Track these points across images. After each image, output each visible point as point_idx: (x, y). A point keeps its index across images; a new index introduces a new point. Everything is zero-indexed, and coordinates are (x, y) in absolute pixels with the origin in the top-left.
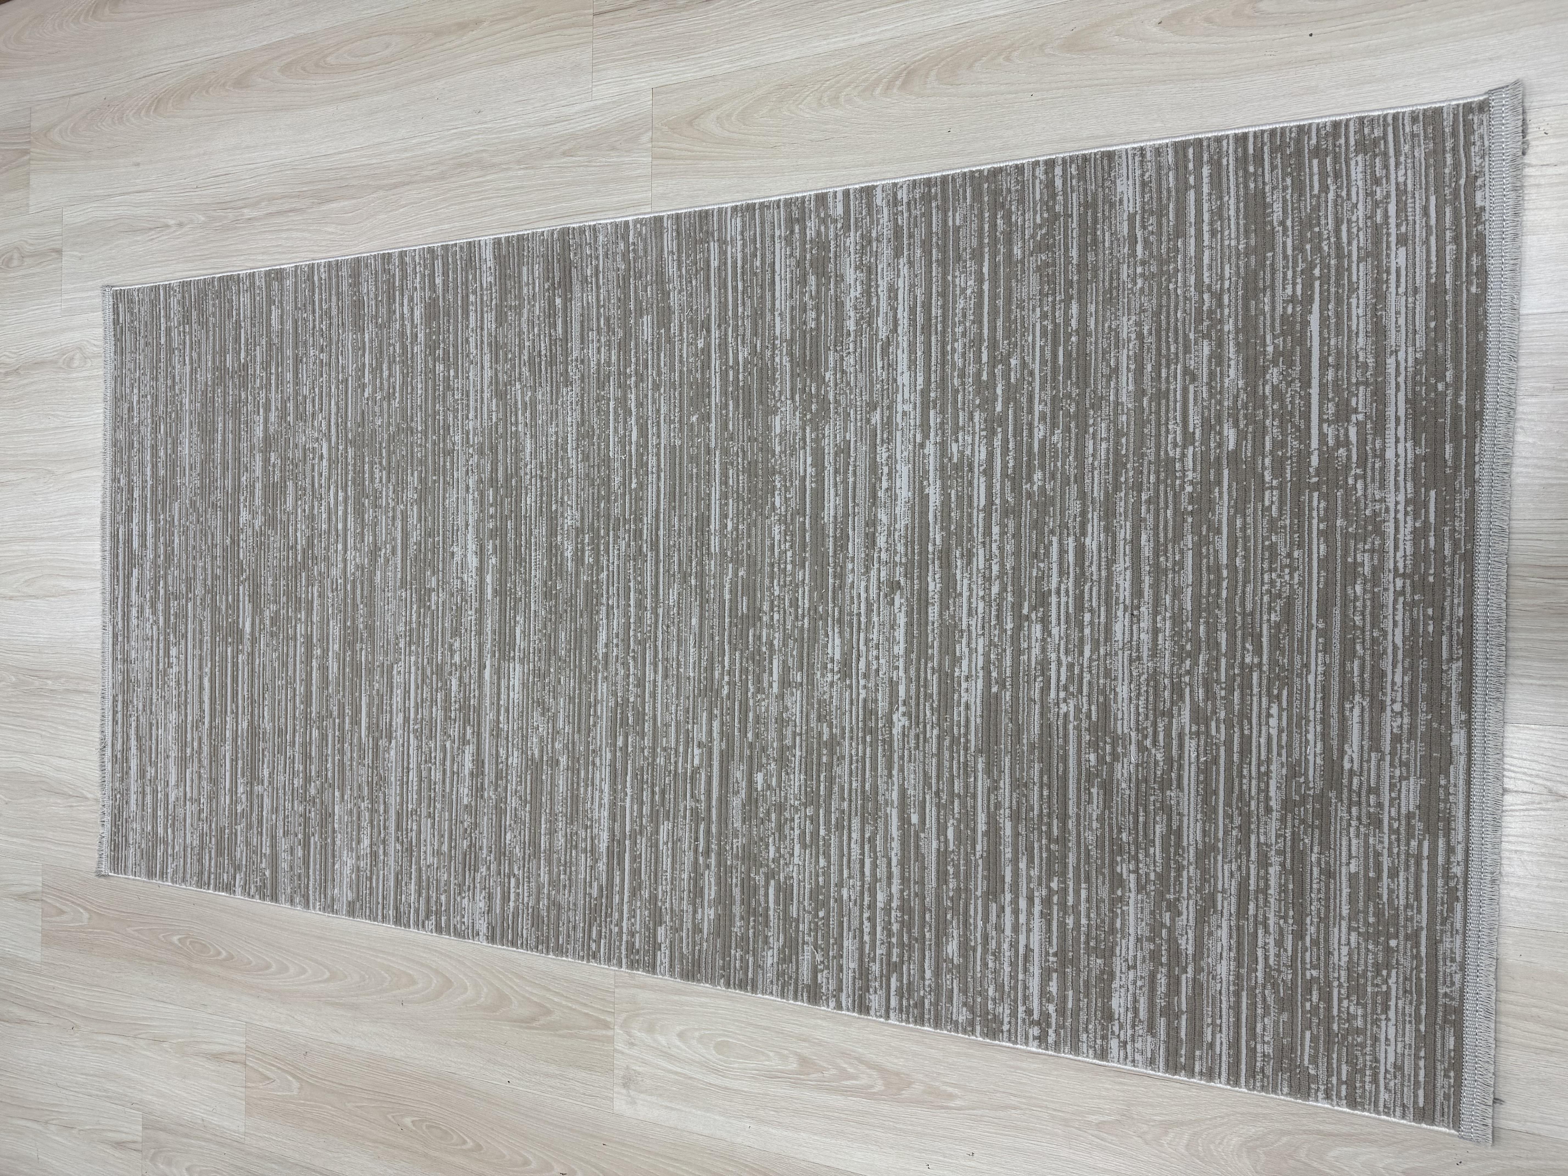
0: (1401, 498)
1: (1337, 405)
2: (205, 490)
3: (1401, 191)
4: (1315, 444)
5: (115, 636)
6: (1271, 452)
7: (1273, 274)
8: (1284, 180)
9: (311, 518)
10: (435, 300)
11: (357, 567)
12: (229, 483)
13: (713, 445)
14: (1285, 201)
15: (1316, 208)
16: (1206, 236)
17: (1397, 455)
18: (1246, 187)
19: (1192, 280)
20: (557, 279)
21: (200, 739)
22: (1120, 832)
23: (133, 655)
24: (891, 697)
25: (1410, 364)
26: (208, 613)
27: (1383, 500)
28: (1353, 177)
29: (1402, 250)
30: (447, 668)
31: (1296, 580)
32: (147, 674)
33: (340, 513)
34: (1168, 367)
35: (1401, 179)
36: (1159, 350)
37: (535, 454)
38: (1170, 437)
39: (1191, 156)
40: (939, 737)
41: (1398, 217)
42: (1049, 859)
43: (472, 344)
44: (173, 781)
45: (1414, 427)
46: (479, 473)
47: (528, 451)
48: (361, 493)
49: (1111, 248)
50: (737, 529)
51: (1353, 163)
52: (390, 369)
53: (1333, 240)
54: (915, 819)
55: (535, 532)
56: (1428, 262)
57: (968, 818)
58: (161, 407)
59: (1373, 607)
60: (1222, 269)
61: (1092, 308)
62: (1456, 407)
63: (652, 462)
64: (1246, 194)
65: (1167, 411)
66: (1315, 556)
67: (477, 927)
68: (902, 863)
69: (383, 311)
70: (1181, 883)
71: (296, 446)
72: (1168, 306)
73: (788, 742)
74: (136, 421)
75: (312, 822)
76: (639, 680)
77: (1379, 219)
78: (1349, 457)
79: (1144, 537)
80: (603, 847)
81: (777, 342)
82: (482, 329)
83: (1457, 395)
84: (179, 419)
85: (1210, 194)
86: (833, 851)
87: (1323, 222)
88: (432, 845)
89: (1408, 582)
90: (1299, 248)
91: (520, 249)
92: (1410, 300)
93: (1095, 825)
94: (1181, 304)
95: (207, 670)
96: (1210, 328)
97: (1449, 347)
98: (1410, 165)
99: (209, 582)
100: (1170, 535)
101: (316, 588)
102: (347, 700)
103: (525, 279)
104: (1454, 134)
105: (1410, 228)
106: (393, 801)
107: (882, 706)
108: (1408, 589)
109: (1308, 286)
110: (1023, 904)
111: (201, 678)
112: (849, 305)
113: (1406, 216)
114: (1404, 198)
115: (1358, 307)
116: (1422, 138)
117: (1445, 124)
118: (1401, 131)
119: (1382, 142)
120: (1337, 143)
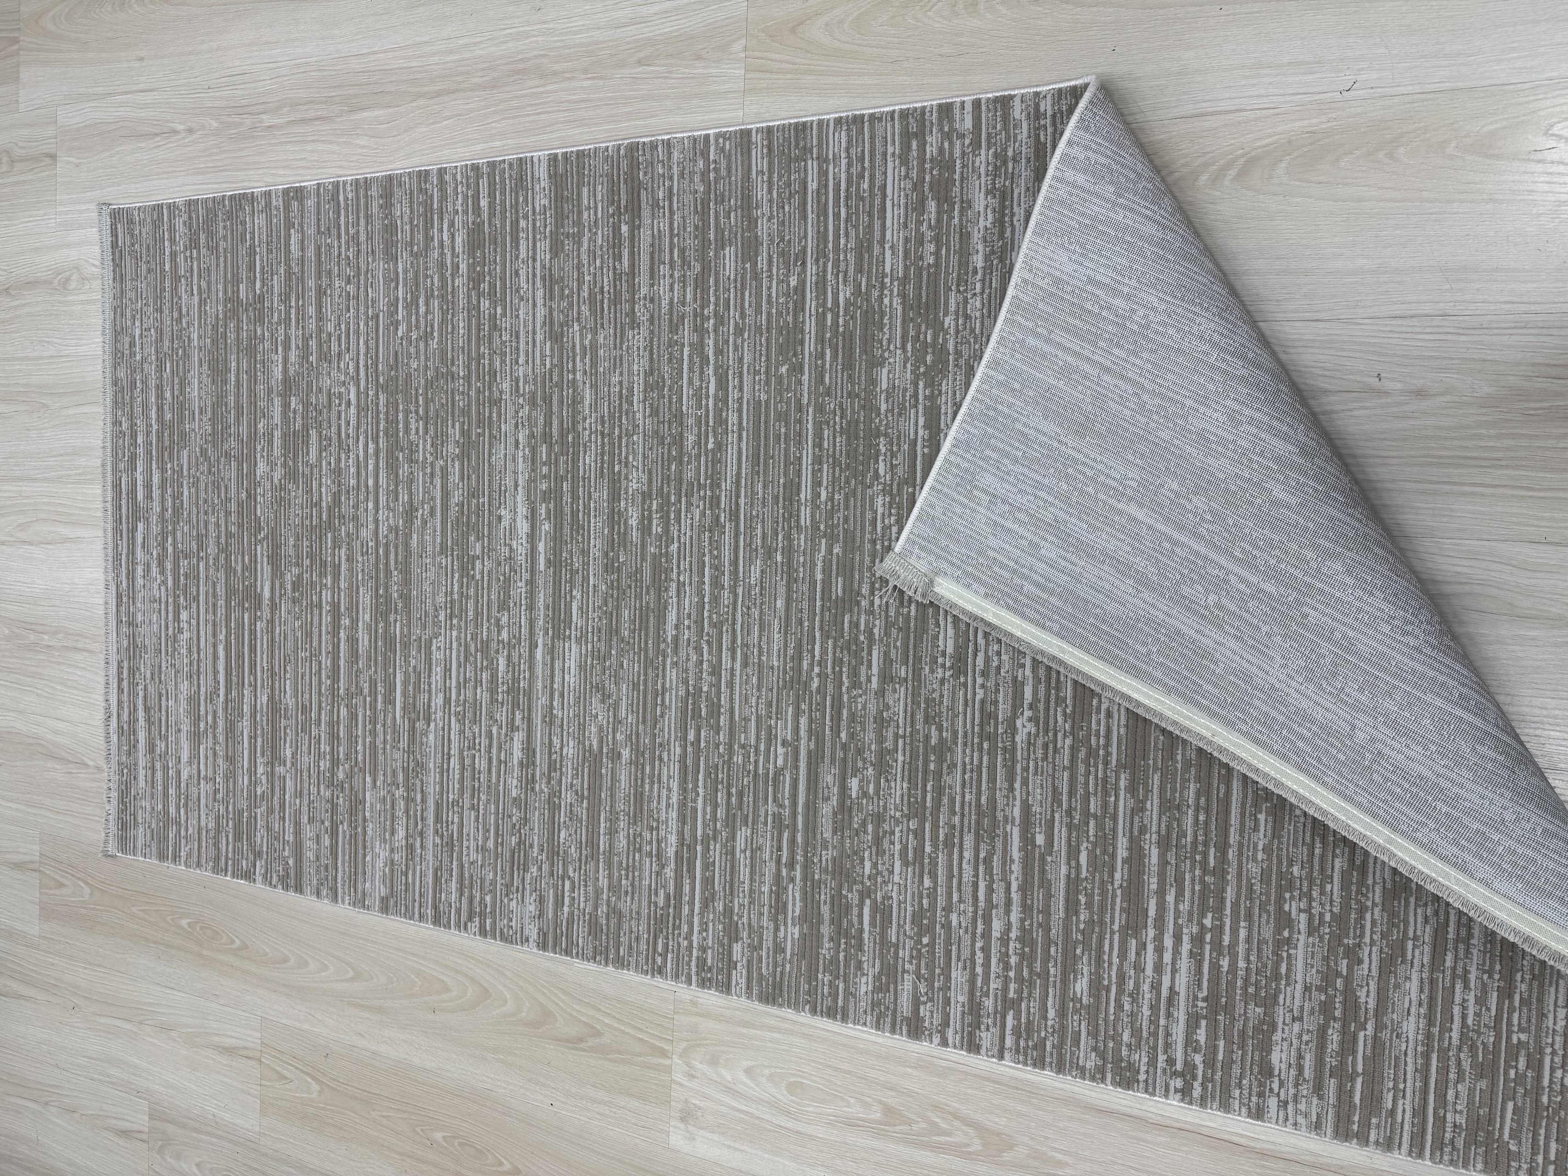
2: (218, 436)
5: (119, 596)
9: (337, 472)
10: (479, 226)
11: (390, 529)
12: (244, 430)
13: (805, 401)
20: (623, 203)
21: (215, 712)
22: (1291, 864)
23: (139, 617)
24: (1014, 699)
26: (221, 575)
30: (494, 645)
32: (154, 640)
33: (371, 467)
37: (594, 406)
40: (1072, 748)
42: (1203, 893)
43: (523, 278)
44: (185, 757)
46: (530, 427)
47: (587, 403)
48: (394, 446)
50: (832, 499)
52: (427, 304)
54: (1040, 840)
55: (595, 496)
57: (1105, 842)
58: (167, 343)
63: (733, 418)
67: (526, 932)
68: (1024, 889)
69: (420, 237)
70: (1363, 927)
71: (320, 390)
73: (889, 745)
74: (138, 357)
75: (340, 809)
76: (713, 667)
80: (671, 851)
81: (887, 280)
82: (534, 260)
84: (186, 356)
86: (941, 871)
88: (476, 840)
91: (580, 167)
93: (1260, 855)
95: (222, 637)
99: (223, 540)
101: (343, 551)
102: (380, 675)
103: (585, 202)
106: (432, 790)
107: (1003, 709)
110: (1168, 942)
111: (215, 646)
112: (976, 237)
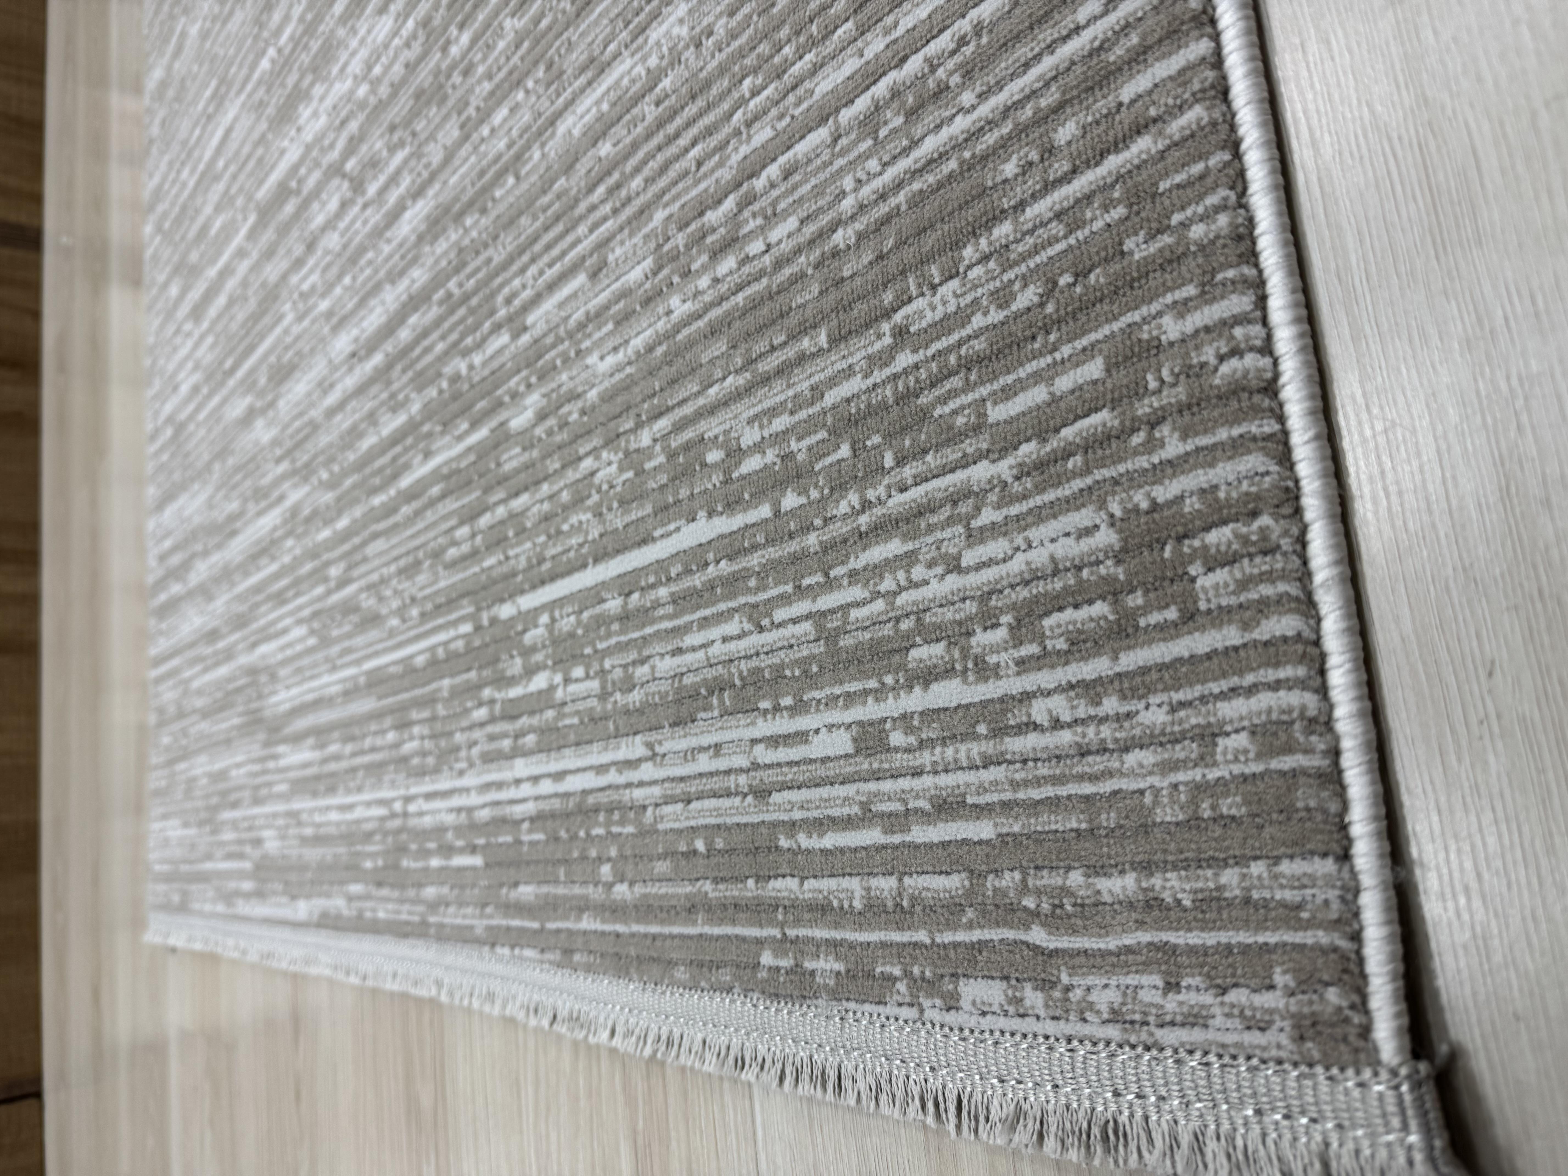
0: (474, 798)
1: (573, 634)
3: (1000, 718)
4: (525, 603)
6: (512, 514)
7: (779, 372)
14: (965, 315)
15: (946, 435)
16: (862, 104)
18: (1003, 148)
19: (761, 136)
25: (636, 794)
27: (471, 763)
29: (846, 742)
34: (609, 195)
35: (1039, 710)
36: (634, 147)
41: (929, 715)
45: (553, 814)
51: (1084, 517)
53: (864, 521)
56: (820, 825)
60: (789, 210)
62: (580, 907)
64: (984, 161)
77: (919, 654)
78: (513, 681)
83: (594, 908)
89: (400, 822)
90: (839, 424)
94: (715, 140)
96: (675, 254)
97: (664, 889)
104: (1212, 906)
105: (900, 760)
109: (760, 487)
113: (930, 744)
114: (982, 729)
115: (725, 640)
116: (1196, 774)
117: (1257, 868)
118: (1225, 685)
119: (1172, 614)
120: (1164, 431)
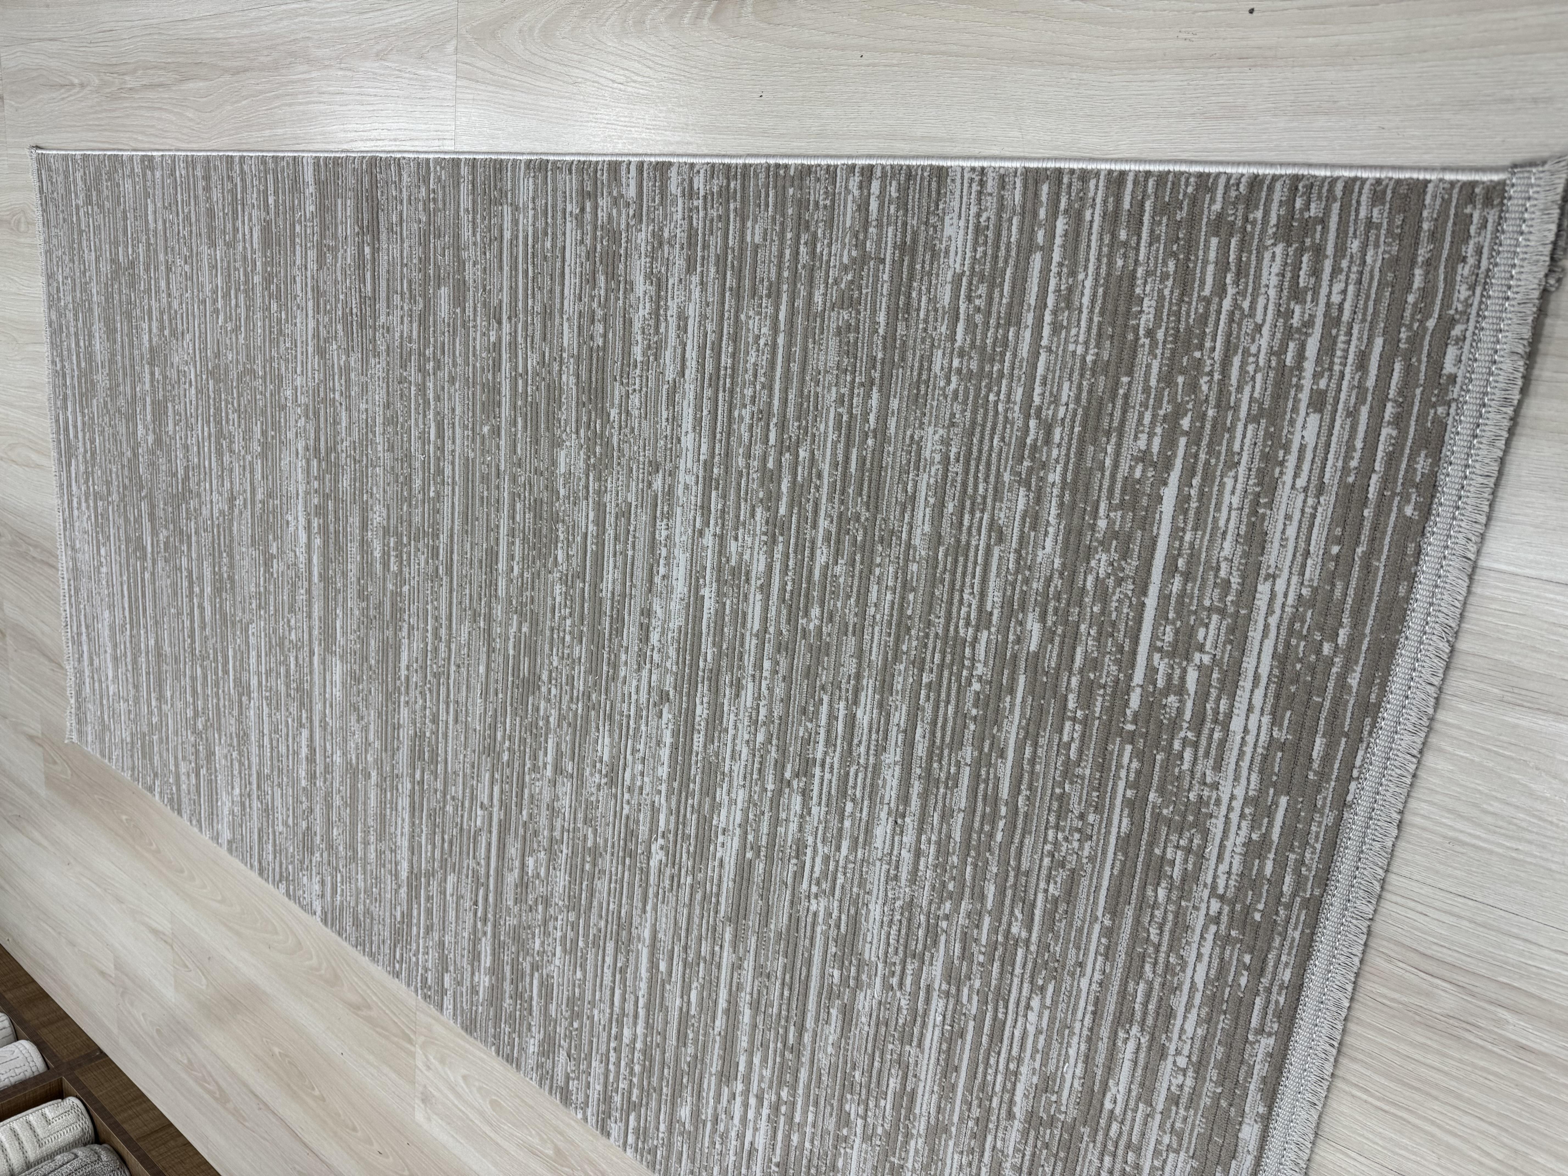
0: (1240, 792)
1: (1177, 632)
2: (113, 391)
3: (1332, 321)
4: (1138, 677)
5: (65, 521)
6: (1081, 671)
7: (1124, 412)
8: (1165, 263)
9: (186, 448)
10: (269, 224)
11: (220, 512)
12: (128, 390)
13: (502, 468)
14: (1161, 297)
15: (1203, 319)
16: (1046, 331)
17: (1246, 731)
18: (1111, 264)
19: (1018, 395)
20: (366, 222)
21: (125, 643)
22: (854, 1068)
23: (77, 544)
24: (651, 823)
25: (1290, 600)
26: (122, 522)
27: (1215, 786)
28: (1264, 281)
29: (1314, 419)
30: (287, 643)
31: (1086, 853)
32: (87, 567)
33: (206, 449)
34: (972, 513)
35: (1336, 299)
36: (965, 484)
37: (349, 430)
38: (964, 610)
39: (1044, 198)
40: (692, 886)
41: (1318, 361)
42: (782, 1065)
43: (299, 285)
44: (110, 676)
45: (1277, 697)
46: (306, 439)
47: (343, 425)
48: (220, 433)
49: (926, 321)
50: (522, 575)
51: (1267, 255)
52: (236, 298)
53: (1217, 377)
54: (663, 967)
55: (350, 520)
57: (711, 985)
58: (78, 294)
59: (1176, 924)
60: (1060, 386)
61: (894, 404)
62: (1342, 685)
63: (448, 470)
64: (1109, 274)
65: (964, 574)
66: (1114, 830)
67: (314, 906)
68: (648, 1007)
69: (230, 226)
70: (907, 1152)
71: (172, 365)
72: (983, 426)
73: (557, 834)
74: (62, 303)
75: (201, 755)
76: (434, 716)
77: (1289, 359)
78: (1180, 711)
79: (919, 731)
80: (404, 875)
81: (565, 355)
82: (306, 269)
83: (1347, 669)
84: (91, 310)
85: (1061, 265)
86: (589, 967)
87: (1208, 345)
88: (282, 814)
89: (1226, 909)
90: (1167, 379)
91: (336, 175)
92: (1310, 501)
93: (830, 1049)
94: (1000, 427)
95: (125, 578)
96: (1030, 470)
97: (1351, 592)
98: (1353, 276)
99: (121, 490)
100: (948, 740)
101: (193, 524)
102: (219, 646)
104: (1435, 236)
105: (1333, 385)
106: (254, 760)
107: (643, 830)
108: (1225, 919)
109: (1169, 442)
110: (752, 1101)
111: (122, 585)
112: (637, 326)
113: (1332, 363)
114: (1334, 332)
115: (1233, 493)
116: (1383, 232)
117: (1425, 214)
118: (1353, 213)
119: (1319, 228)
120: (1251, 217)
